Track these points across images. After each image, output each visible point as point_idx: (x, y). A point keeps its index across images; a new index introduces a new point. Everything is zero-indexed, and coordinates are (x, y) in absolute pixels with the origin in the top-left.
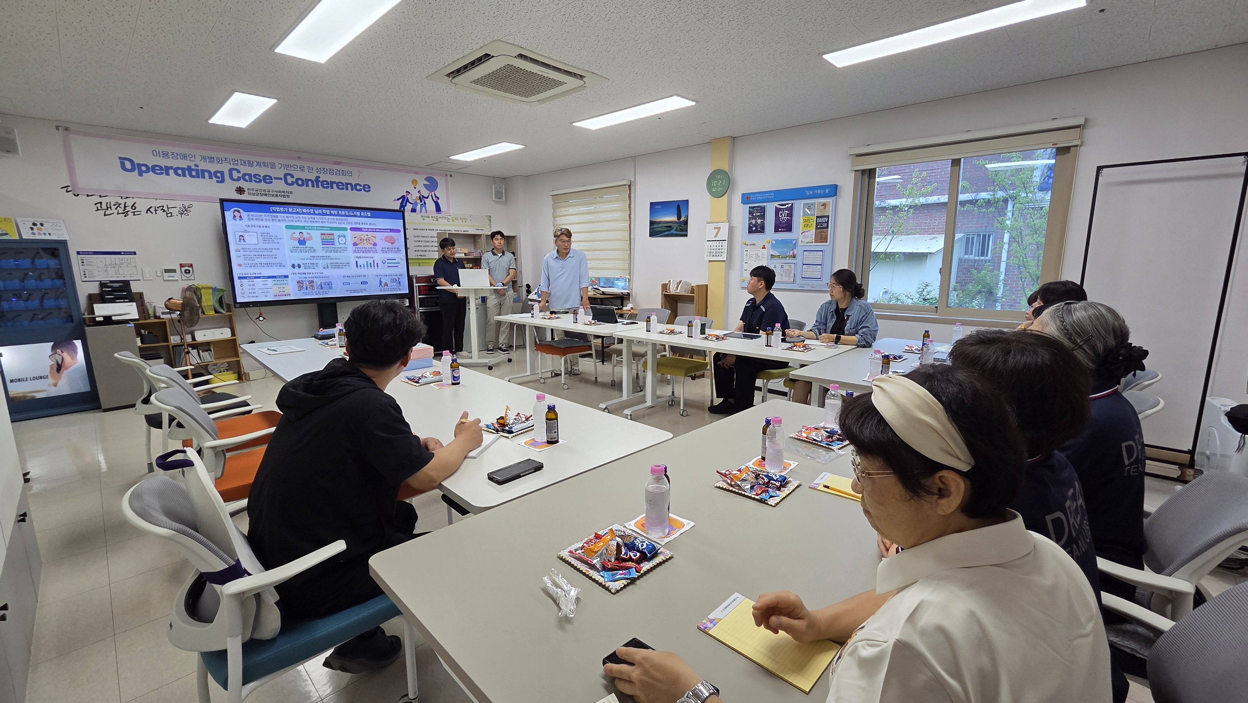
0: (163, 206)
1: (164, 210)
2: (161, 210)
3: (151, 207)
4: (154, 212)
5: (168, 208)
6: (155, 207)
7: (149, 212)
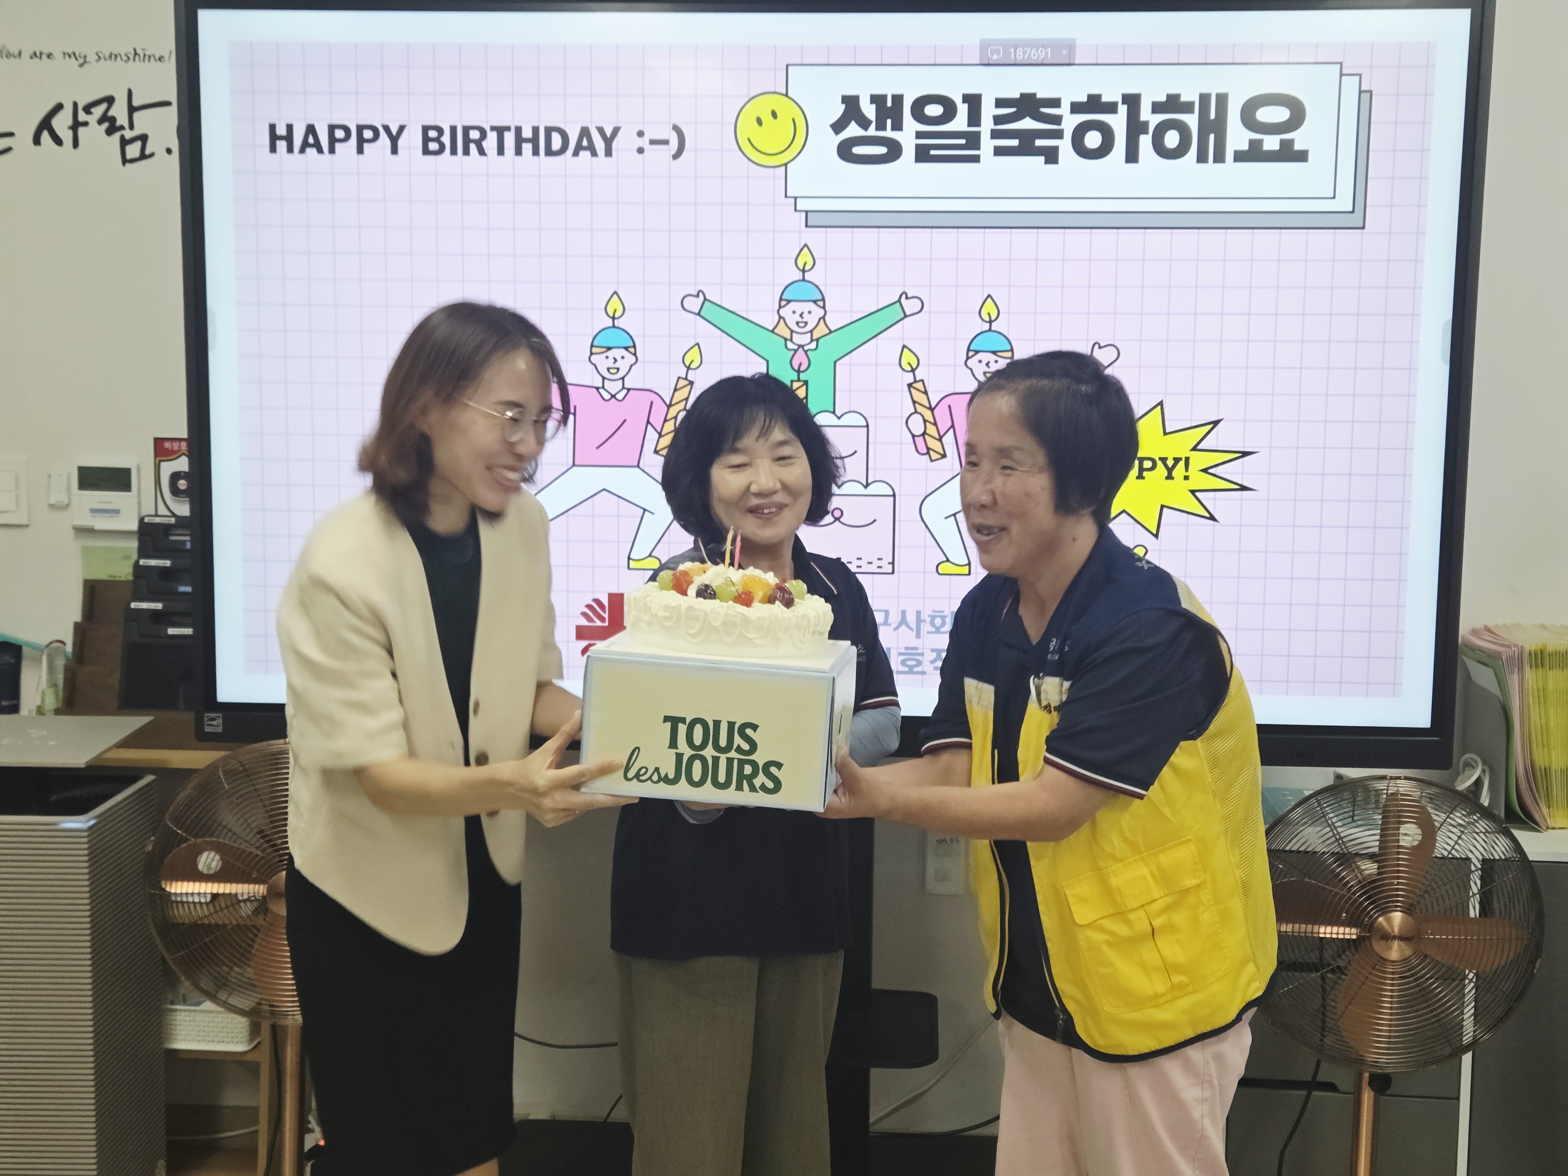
0: (110, 100)
1: (113, 120)
2: (100, 122)
3: (59, 107)
4: (66, 136)
5: (132, 110)
6: (75, 105)
7: (45, 136)
